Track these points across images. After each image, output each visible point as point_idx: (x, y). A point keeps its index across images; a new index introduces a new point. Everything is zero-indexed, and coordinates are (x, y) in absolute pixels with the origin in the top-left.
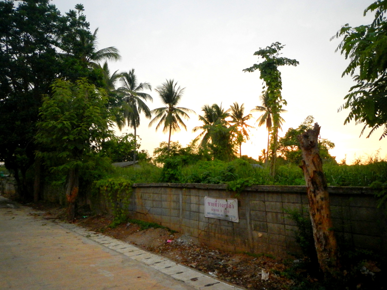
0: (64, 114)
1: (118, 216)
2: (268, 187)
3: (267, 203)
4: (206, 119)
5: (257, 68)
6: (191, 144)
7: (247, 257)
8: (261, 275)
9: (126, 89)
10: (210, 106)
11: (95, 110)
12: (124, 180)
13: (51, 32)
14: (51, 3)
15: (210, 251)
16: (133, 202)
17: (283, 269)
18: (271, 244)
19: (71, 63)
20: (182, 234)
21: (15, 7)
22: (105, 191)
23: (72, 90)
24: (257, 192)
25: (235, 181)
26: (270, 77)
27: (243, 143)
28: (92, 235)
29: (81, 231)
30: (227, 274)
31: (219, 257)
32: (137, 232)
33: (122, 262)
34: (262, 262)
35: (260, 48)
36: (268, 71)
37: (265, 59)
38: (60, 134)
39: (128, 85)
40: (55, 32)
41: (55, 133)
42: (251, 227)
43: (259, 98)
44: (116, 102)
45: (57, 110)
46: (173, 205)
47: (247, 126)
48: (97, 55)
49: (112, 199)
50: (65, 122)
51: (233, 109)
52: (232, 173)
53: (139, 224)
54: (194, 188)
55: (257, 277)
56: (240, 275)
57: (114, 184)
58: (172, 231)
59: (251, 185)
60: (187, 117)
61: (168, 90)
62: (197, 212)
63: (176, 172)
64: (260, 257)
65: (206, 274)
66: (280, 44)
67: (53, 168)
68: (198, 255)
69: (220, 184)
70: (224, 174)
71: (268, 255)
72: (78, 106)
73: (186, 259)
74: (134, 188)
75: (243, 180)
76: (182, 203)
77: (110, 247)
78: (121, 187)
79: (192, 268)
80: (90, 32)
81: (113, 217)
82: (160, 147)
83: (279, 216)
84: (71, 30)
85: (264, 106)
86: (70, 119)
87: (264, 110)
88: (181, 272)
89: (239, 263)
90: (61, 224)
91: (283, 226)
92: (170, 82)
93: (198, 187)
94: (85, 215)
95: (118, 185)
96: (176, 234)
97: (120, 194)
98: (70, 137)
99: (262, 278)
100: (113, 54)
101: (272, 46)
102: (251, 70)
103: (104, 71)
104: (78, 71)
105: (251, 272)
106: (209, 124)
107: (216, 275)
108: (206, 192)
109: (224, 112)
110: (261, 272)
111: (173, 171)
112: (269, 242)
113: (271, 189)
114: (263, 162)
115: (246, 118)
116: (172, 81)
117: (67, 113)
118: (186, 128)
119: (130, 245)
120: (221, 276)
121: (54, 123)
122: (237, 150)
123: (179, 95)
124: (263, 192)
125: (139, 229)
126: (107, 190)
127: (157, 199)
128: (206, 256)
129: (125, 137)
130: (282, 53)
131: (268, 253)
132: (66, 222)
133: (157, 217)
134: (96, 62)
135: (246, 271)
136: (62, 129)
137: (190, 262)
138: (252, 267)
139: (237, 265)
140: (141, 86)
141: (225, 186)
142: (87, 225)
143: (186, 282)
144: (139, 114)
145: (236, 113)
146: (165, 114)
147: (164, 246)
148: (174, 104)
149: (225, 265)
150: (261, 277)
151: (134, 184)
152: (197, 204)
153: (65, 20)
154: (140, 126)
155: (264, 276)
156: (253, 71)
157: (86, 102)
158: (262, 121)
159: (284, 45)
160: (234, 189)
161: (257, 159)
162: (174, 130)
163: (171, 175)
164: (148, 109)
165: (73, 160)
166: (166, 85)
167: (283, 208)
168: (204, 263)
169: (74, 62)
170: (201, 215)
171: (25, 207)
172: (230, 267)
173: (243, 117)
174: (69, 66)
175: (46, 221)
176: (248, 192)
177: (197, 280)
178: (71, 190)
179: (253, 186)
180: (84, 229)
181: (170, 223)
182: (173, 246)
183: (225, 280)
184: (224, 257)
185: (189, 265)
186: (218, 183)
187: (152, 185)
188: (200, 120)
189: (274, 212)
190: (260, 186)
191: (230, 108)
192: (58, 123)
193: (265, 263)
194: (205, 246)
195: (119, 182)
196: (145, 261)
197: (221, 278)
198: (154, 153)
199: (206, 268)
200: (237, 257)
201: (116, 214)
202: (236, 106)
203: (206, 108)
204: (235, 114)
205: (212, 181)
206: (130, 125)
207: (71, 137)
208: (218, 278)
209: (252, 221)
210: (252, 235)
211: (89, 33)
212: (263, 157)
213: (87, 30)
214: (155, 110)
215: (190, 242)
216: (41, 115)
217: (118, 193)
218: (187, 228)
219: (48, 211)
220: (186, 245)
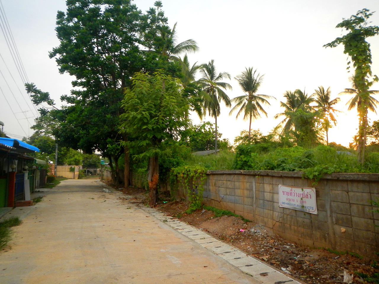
0: (143, 104)
1: (194, 202)
2: (352, 174)
3: (351, 194)
4: (288, 105)
5: (340, 42)
6: (272, 132)
7: (327, 254)
8: (343, 276)
9: (206, 79)
10: (293, 92)
11: (171, 100)
12: (199, 168)
13: (135, 31)
14: (132, 3)
15: (285, 244)
16: (208, 188)
17: (372, 272)
18: (357, 241)
19: (152, 57)
20: (256, 223)
21: (101, 11)
22: (181, 178)
23: (151, 82)
24: (338, 180)
25: (312, 168)
26: (356, 51)
27: (329, 129)
28: (168, 220)
29: (160, 216)
30: (302, 272)
31: (295, 252)
32: (211, 219)
33: (192, 249)
34: (345, 262)
35: (343, 19)
36: (354, 44)
37: (350, 31)
38: (140, 124)
39: (208, 75)
40: (138, 30)
41: (136, 123)
42: (332, 220)
43: (349, 79)
44: (194, 92)
45: (136, 102)
46: (246, 193)
47: (335, 111)
48: (177, 49)
49: (188, 185)
50: (144, 113)
51: (318, 93)
52: (310, 159)
53: (213, 212)
54: (267, 175)
55: (338, 278)
56: (317, 275)
57: (189, 171)
58: (246, 220)
59: (331, 172)
60: (267, 104)
61: (247, 78)
62: (271, 201)
63: (249, 159)
64: (342, 255)
65: (278, 269)
66: (368, 11)
67: (135, 156)
68: (272, 248)
69: (295, 171)
70: (301, 160)
71: (353, 254)
72: (156, 97)
73: (259, 251)
74: (208, 175)
75: (321, 167)
76: (255, 191)
77: (183, 233)
78: (196, 174)
79: (263, 262)
80: (169, 26)
81: (190, 203)
82: (241, 135)
83: (367, 209)
84: (151, 27)
85: (354, 88)
86: (148, 110)
87: (355, 92)
88: (251, 265)
89: (318, 261)
90: (143, 208)
91: (372, 221)
92: (250, 70)
93: (271, 175)
94: (165, 201)
95: (193, 172)
96: (249, 224)
97: (195, 181)
98: (148, 127)
99: (344, 281)
100: (191, 46)
101: (357, 14)
102: (333, 45)
103: (184, 63)
104: (158, 65)
105: (331, 271)
106: (291, 110)
107: (290, 271)
108: (281, 180)
109: (308, 97)
110: (343, 273)
111: (246, 158)
112: (354, 239)
113: (356, 177)
114: (355, 149)
115: (333, 102)
116: (251, 68)
117: (145, 104)
118: (266, 115)
119: (203, 233)
120: (295, 274)
121: (134, 114)
122: (323, 137)
123: (259, 81)
124: (346, 181)
125: (213, 216)
126: (183, 177)
127: (230, 186)
128: (280, 250)
129: (203, 125)
130: (371, 22)
131: (353, 251)
132: (148, 207)
133: (231, 205)
134: (177, 56)
135: (325, 270)
136: (141, 119)
137: (262, 254)
138: (332, 266)
139: (315, 262)
140: (220, 76)
141: (301, 174)
142: (166, 210)
143: (255, 276)
144: (219, 103)
145: (321, 97)
146: (245, 102)
147: (237, 235)
148: (254, 91)
149: (301, 261)
150: (343, 279)
151: (208, 172)
152: (271, 193)
153: (146, 17)
154: (220, 115)
155: (346, 278)
156: (336, 46)
157: (163, 92)
158: (353, 104)
159: (373, 12)
160: (311, 177)
161: (347, 146)
162: (255, 118)
163: (244, 162)
164: (228, 98)
165: (152, 148)
166: (245, 73)
167: (371, 199)
168: (277, 257)
169: (154, 57)
170: (275, 204)
171: (117, 191)
172: (306, 264)
173: (329, 102)
174: (150, 61)
175: (131, 205)
176: (328, 180)
177: (267, 275)
178: (152, 176)
179: (333, 173)
180: (163, 214)
181: (244, 212)
182: (245, 236)
183: (299, 279)
184: (301, 251)
185: (261, 258)
186: (294, 170)
187: (225, 172)
188: (282, 107)
189: (360, 205)
190: (342, 174)
191: (315, 92)
192: (138, 113)
193: (348, 263)
194: (280, 238)
195: (194, 169)
196: (214, 250)
197: (295, 275)
198: (235, 141)
199: (279, 263)
200: (315, 253)
201: (192, 200)
202: (322, 90)
203: (288, 95)
204: (320, 99)
205: (287, 168)
206: (211, 115)
207: (150, 127)
208: (292, 275)
209: (333, 213)
210: (333, 229)
211: (167, 27)
212: (355, 144)
213: (166, 25)
214: (235, 99)
215: (264, 233)
216: (124, 106)
217: (194, 180)
218: (261, 217)
219: (135, 196)
220: (259, 236)
